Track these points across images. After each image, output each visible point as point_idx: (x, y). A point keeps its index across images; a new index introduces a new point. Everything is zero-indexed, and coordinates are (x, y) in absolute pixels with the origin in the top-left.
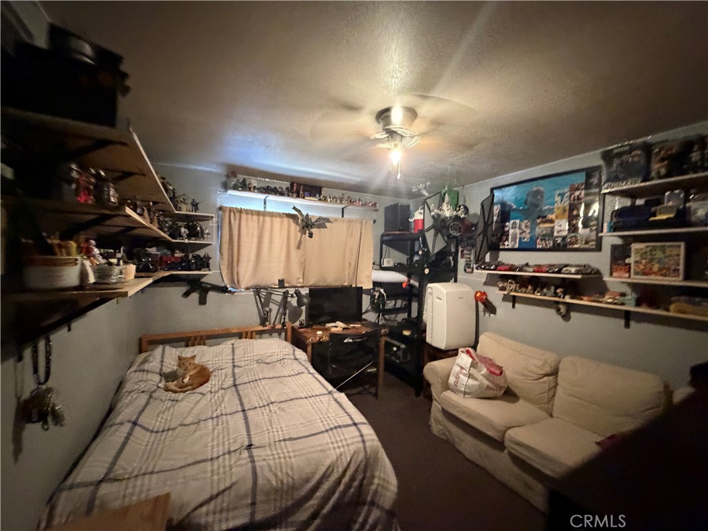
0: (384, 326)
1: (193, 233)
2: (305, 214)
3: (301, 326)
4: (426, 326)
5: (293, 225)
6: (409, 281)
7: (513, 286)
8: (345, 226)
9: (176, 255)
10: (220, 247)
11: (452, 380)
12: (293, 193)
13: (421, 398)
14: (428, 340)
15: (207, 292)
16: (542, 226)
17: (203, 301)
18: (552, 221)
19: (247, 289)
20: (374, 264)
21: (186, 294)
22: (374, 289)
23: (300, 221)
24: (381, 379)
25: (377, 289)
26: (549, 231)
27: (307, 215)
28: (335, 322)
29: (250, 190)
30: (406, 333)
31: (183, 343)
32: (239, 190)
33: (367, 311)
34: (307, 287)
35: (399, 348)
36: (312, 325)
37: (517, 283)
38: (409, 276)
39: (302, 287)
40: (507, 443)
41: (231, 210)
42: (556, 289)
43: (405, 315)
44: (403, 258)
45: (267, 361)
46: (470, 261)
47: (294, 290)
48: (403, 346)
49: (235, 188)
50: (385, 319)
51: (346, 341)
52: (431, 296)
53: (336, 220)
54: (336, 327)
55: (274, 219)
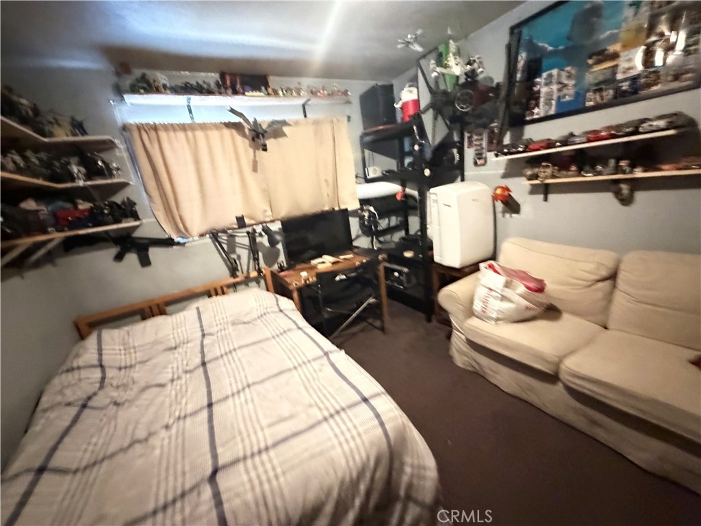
0: (380, 251)
1: (93, 171)
2: (251, 120)
3: (282, 269)
4: (432, 242)
5: (239, 139)
6: (404, 191)
7: (549, 171)
8: (310, 129)
9: (81, 207)
10: (144, 185)
11: (478, 306)
12: (226, 88)
13: (434, 323)
14: (437, 259)
15: (147, 250)
16: (597, 68)
17: (145, 262)
18: (615, 56)
19: (202, 235)
20: (357, 177)
21: (119, 257)
22: (362, 209)
23: (247, 131)
24: (385, 309)
25: (365, 208)
26: (608, 73)
27: (255, 121)
28: (321, 256)
29: (157, 91)
30: (408, 254)
31: (138, 317)
32: (141, 94)
33: (358, 237)
34: (278, 220)
35: (400, 272)
36: (294, 266)
37: (554, 165)
38: (404, 185)
39: (272, 221)
40: (563, 376)
41: (140, 128)
42: (617, 162)
43: (403, 233)
44: (392, 164)
45: (246, 320)
46: (482, 148)
47: (261, 226)
48: (406, 270)
49: (134, 90)
50: (380, 242)
51: (337, 278)
52: (435, 204)
53: (297, 123)
54: (323, 263)
55: (209, 133)
